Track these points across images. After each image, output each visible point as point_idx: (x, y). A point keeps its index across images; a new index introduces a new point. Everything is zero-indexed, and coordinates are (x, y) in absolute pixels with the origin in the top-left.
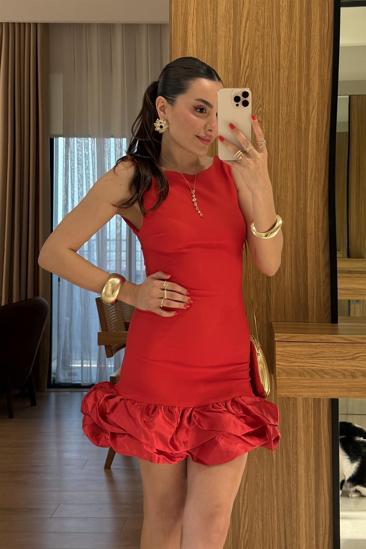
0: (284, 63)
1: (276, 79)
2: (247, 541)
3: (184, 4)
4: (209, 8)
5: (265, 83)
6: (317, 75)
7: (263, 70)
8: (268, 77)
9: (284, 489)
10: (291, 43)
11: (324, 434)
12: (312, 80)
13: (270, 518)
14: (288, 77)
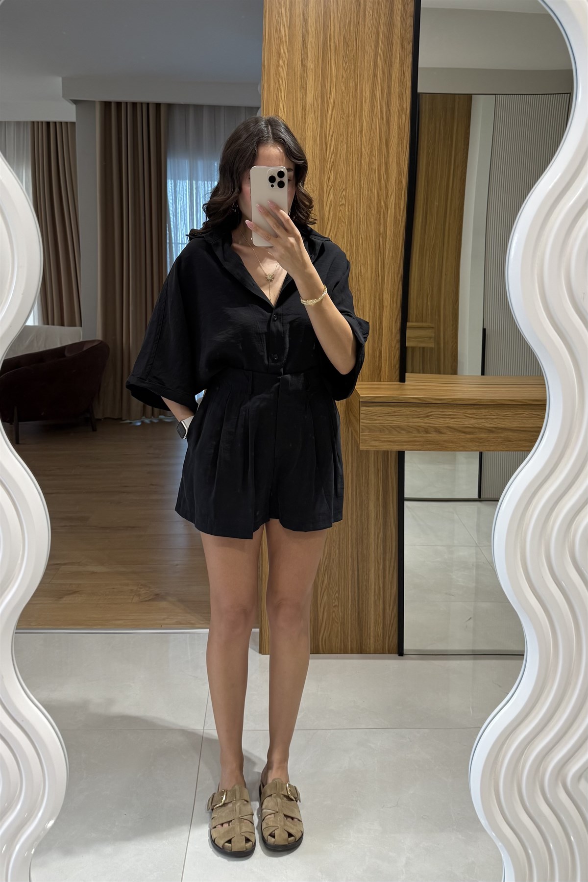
0: (366, 151)
1: (358, 165)
2: (327, 566)
3: (276, 91)
4: (299, 96)
5: (348, 169)
6: (395, 162)
7: (347, 156)
8: (351, 163)
9: (357, 521)
10: (372, 132)
11: (391, 476)
12: (391, 167)
13: (345, 547)
14: (369, 163)
